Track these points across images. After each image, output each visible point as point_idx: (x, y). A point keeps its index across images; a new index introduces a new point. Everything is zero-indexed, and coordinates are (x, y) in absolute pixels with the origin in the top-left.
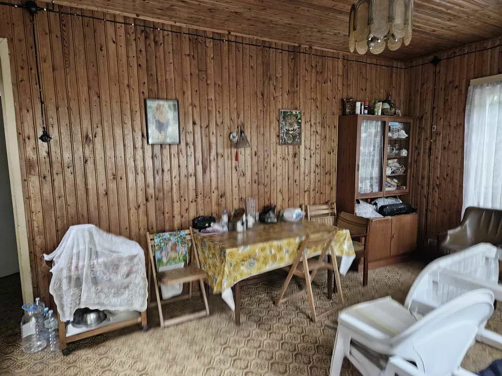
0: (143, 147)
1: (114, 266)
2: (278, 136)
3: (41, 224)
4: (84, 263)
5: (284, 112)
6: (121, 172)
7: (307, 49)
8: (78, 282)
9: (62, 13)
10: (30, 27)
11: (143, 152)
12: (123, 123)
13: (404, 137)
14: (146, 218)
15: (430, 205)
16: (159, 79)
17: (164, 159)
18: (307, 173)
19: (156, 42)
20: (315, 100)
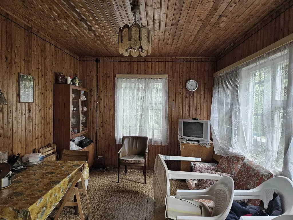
5: (22, 75)
7: (36, 31)
13: (85, 100)
15: (98, 137)
18: (37, 124)
20: (41, 70)
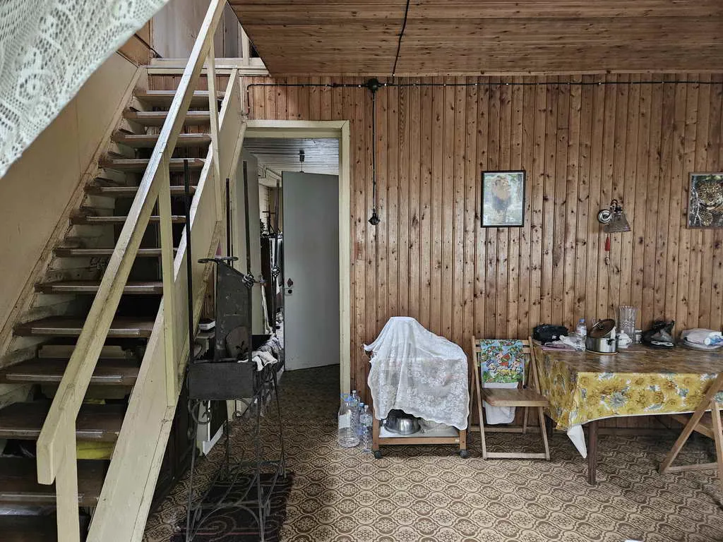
0: (475, 231)
1: (432, 369)
2: (685, 215)
3: (363, 312)
4: (402, 359)
5: (697, 177)
6: (447, 261)
8: (394, 380)
9: (402, 85)
10: (370, 105)
11: (475, 237)
12: (455, 201)
14: (472, 318)
16: (502, 146)
17: (501, 245)
19: (502, 101)
